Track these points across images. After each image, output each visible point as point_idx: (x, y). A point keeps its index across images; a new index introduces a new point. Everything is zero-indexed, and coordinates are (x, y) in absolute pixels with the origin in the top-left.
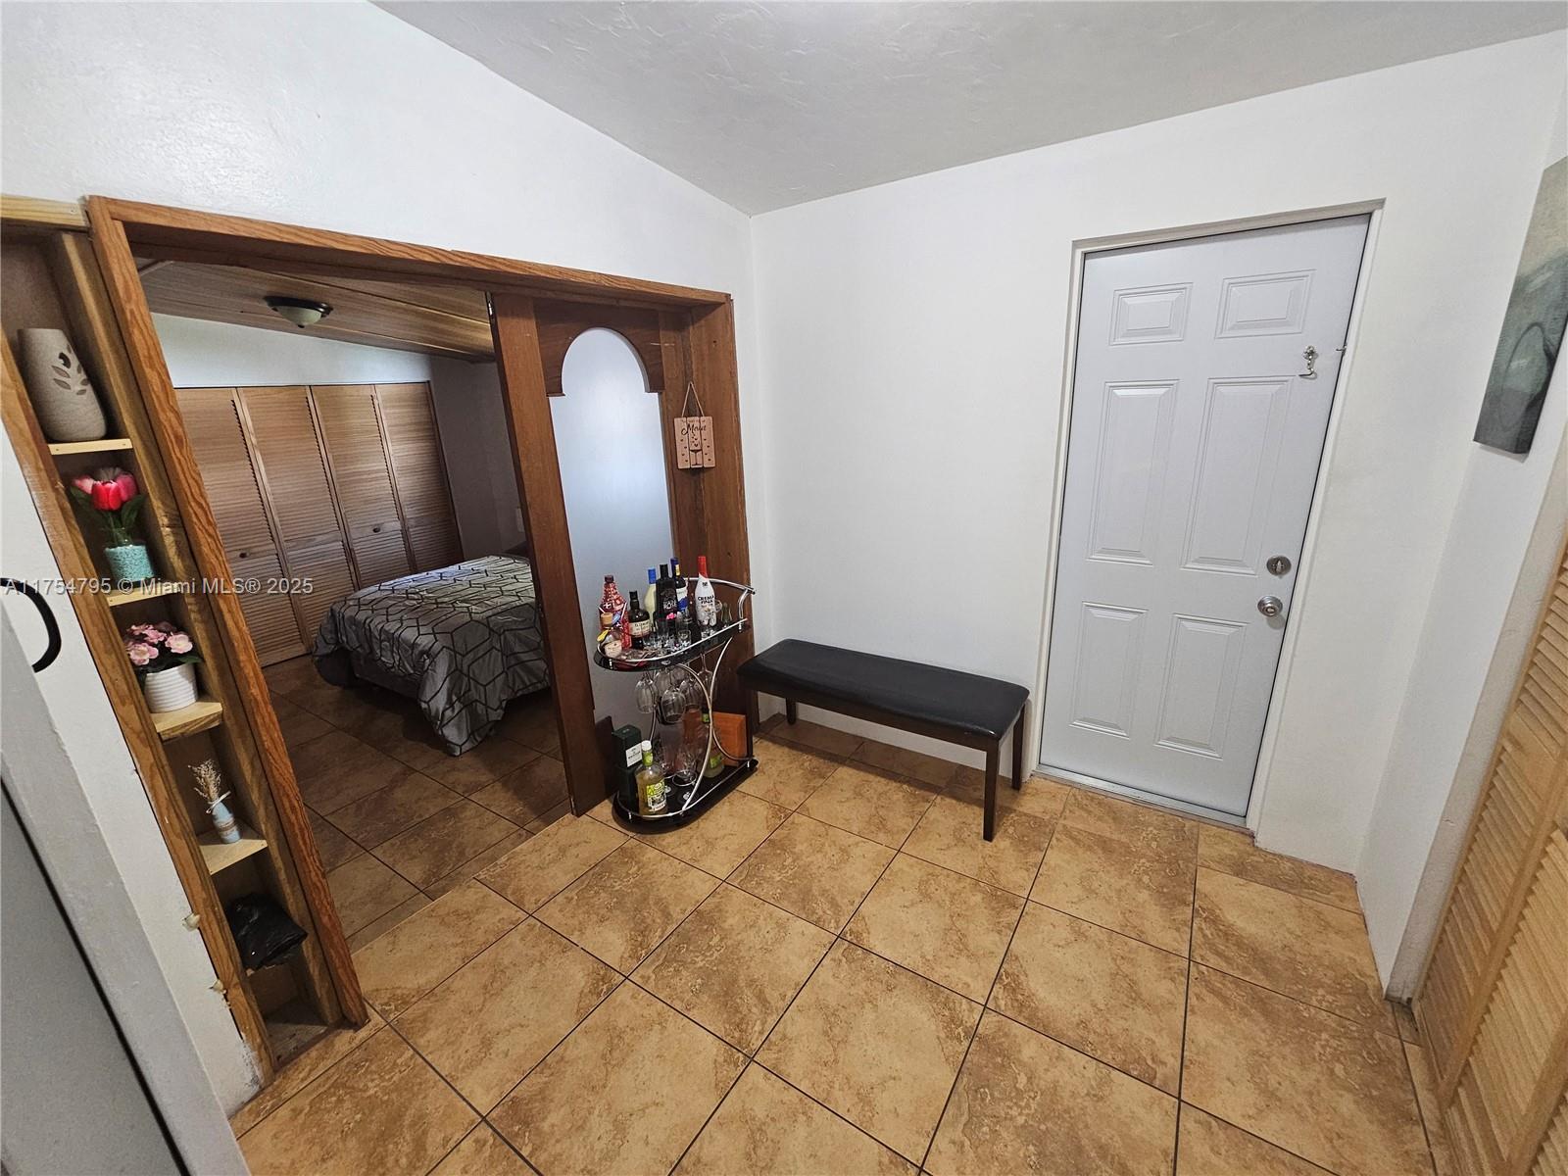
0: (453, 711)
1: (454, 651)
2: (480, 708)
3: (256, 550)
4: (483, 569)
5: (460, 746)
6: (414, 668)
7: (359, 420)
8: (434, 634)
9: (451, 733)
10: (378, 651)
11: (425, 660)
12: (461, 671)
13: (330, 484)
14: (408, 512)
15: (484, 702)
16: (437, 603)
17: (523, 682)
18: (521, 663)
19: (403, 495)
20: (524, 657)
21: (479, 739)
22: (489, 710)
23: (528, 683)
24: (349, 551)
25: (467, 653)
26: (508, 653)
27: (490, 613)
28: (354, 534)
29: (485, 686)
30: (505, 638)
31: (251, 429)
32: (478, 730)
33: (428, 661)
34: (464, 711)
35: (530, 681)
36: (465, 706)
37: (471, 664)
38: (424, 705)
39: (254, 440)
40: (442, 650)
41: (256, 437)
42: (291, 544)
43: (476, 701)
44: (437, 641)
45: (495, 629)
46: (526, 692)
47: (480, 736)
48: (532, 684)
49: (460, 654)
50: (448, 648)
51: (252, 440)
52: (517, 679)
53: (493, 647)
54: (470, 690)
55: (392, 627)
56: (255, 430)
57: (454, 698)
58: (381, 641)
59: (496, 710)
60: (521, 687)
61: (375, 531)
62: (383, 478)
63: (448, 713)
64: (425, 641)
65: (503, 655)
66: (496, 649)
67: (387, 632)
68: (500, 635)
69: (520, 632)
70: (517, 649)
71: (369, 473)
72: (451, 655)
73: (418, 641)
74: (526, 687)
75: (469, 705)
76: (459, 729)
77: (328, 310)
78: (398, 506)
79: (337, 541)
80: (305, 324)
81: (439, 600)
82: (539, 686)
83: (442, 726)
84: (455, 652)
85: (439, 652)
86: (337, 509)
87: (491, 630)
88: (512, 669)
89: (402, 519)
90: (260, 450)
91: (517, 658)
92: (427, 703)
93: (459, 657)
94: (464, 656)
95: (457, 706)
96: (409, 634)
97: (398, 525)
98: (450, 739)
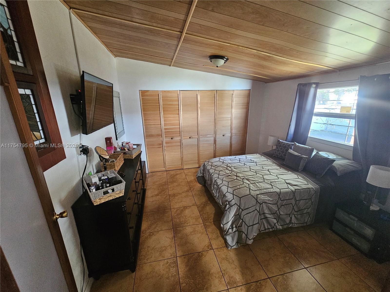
0: (233, 230)
1: (239, 206)
2: (244, 235)
3: (193, 137)
4: (255, 160)
5: (231, 247)
6: (222, 203)
7: (227, 101)
8: (233, 194)
9: (229, 239)
10: (213, 188)
11: (227, 204)
12: (240, 216)
13: (215, 120)
14: (234, 131)
15: (246, 234)
16: (237, 176)
17: (265, 227)
18: (266, 218)
19: (234, 126)
20: (268, 216)
21: (239, 246)
22: (247, 239)
23: (266, 228)
24: (215, 141)
25: (245, 209)
26: (262, 213)
27: (258, 192)
28: (217, 136)
29: (248, 227)
30: (262, 206)
31: (199, 103)
32: (240, 243)
33: (228, 206)
34: (237, 232)
35: (268, 227)
36: (237, 231)
37: (244, 215)
38: (222, 226)
39: (199, 106)
40: (235, 204)
41: (200, 105)
42: (201, 136)
43: (243, 232)
44: (233, 199)
45: (259, 201)
46: (264, 231)
47: (240, 245)
48: (268, 229)
49: (241, 209)
50: (237, 205)
51: (199, 105)
52: (262, 226)
53: (256, 209)
54: (242, 226)
55: (219, 182)
56: (200, 103)
57: (234, 226)
58: (214, 185)
59: (250, 240)
60: (263, 229)
61: (223, 136)
62: (229, 120)
63: (230, 230)
64: (229, 197)
65: (260, 214)
66: (257, 211)
67: (217, 183)
68: (260, 204)
69: (269, 205)
70: (266, 211)
71: (226, 118)
72: (237, 208)
73: (227, 195)
74: (266, 229)
75: (240, 232)
76: (233, 239)
77: (227, 59)
78: (231, 129)
79: (213, 137)
80: (219, 66)
81: (238, 175)
82: (271, 230)
83: (226, 235)
84: (240, 208)
85: (233, 205)
86: (215, 128)
87: (257, 201)
88: (261, 220)
89: (231, 133)
90: (200, 109)
91: (265, 216)
92: (223, 225)
93: (240, 210)
94: (243, 210)
95: (234, 229)
96: (224, 189)
97: (229, 135)
98: (228, 242)
